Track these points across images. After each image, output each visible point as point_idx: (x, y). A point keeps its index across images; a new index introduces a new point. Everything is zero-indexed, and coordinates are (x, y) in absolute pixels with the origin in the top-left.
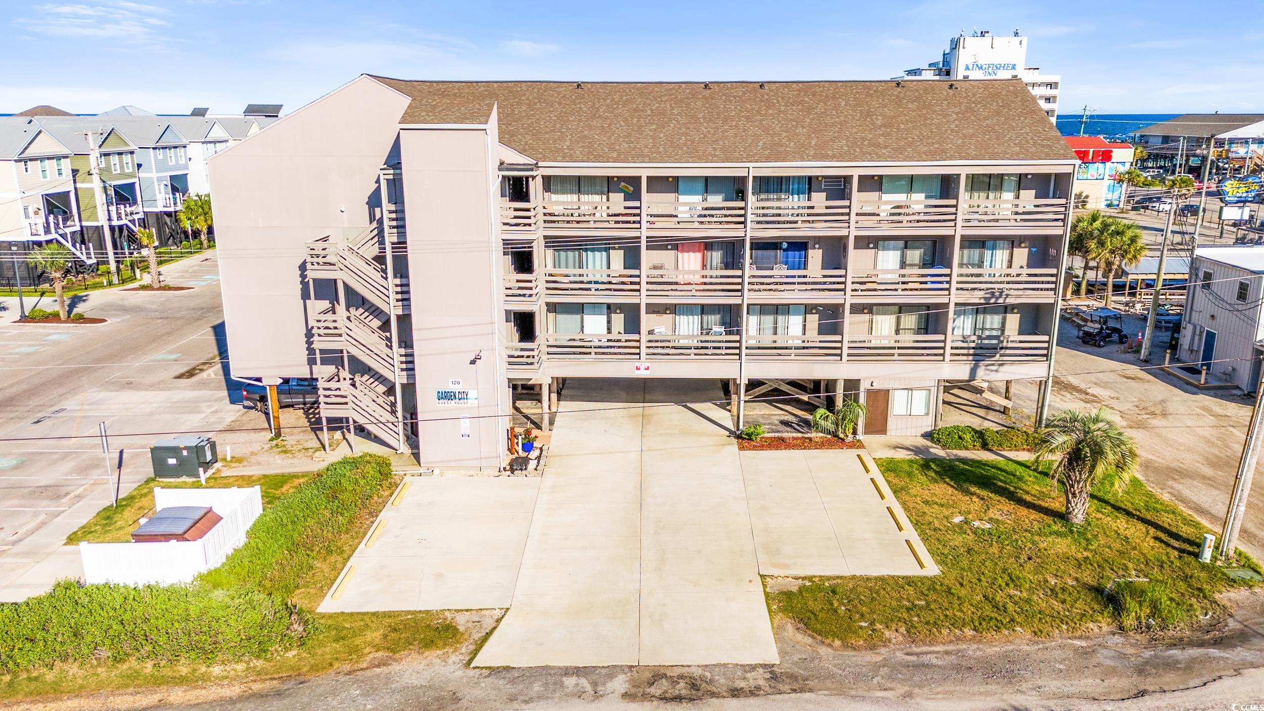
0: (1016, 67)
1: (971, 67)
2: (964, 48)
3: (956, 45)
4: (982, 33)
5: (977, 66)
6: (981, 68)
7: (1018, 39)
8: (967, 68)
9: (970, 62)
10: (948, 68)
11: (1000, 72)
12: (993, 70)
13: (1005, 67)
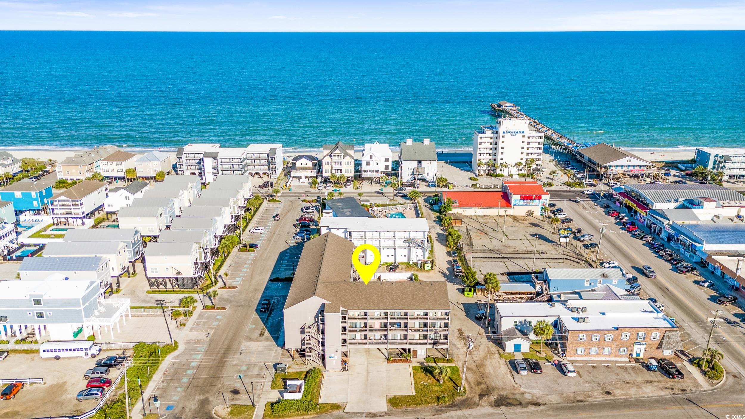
0: (525, 132)
2: (502, 125)
5: (508, 131)
6: (509, 133)
8: (504, 132)
9: (505, 130)
11: (518, 134)
12: (515, 133)
13: (520, 132)
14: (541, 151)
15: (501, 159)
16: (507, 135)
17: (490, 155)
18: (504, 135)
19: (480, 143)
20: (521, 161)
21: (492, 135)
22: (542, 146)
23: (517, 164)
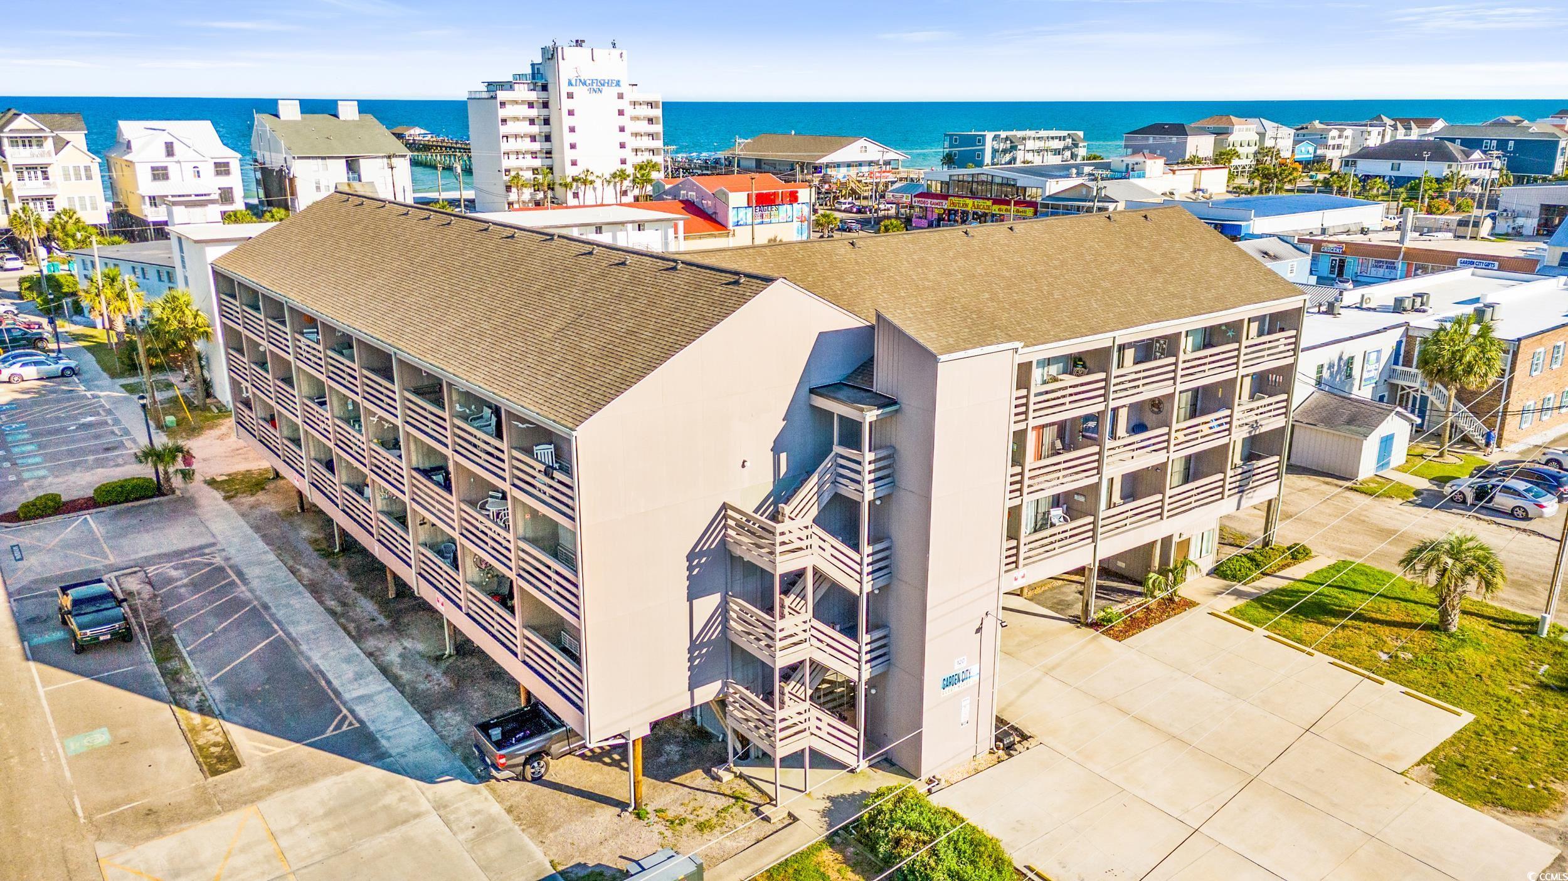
0: (621, 83)
1: (573, 82)
2: (563, 59)
3: (553, 55)
4: (577, 41)
5: (580, 80)
6: (584, 84)
7: (616, 52)
8: (570, 84)
9: (573, 76)
10: (543, 81)
11: (605, 89)
12: (597, 86)
13: (609, 83)
14: (659, 144)
15: (574, 163)
16: (579, 91)
17: (534, 155)
18: (571, 89)
19: (504, 121)
20: (624, 167)
21: (533, 96)
22: (658, 128)
23: (614, 176)
